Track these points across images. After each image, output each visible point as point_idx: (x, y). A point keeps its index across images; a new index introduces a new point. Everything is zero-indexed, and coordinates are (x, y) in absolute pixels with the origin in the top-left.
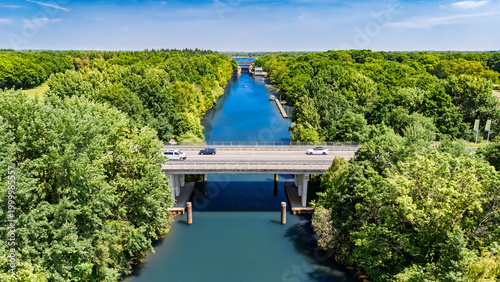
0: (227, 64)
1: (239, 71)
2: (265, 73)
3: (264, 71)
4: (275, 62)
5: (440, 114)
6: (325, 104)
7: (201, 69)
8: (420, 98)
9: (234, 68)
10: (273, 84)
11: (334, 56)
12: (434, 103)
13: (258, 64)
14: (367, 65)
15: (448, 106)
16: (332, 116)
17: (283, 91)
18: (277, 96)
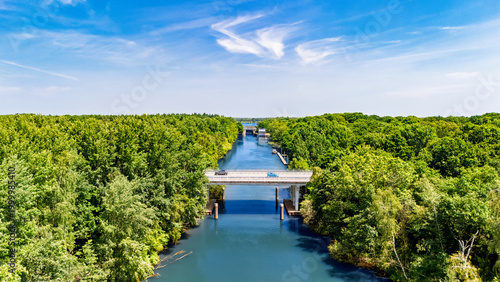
0: (234, 125)
1: (244, 133)
2: (269, 134)
3: (267, 132)
4: (277, 123)
5: (398, 150)
6: (313, 143)
7: (213, 127)
8: (384, 140)
9: (239, 129)
10: (275, 141)
11: (330, 118)
12: (393, 143)
13: (261, 126)
14: (355, 123)
15: (403, 145)
16: (318, 152)
17: (284, 145)
18: (279, 150)
